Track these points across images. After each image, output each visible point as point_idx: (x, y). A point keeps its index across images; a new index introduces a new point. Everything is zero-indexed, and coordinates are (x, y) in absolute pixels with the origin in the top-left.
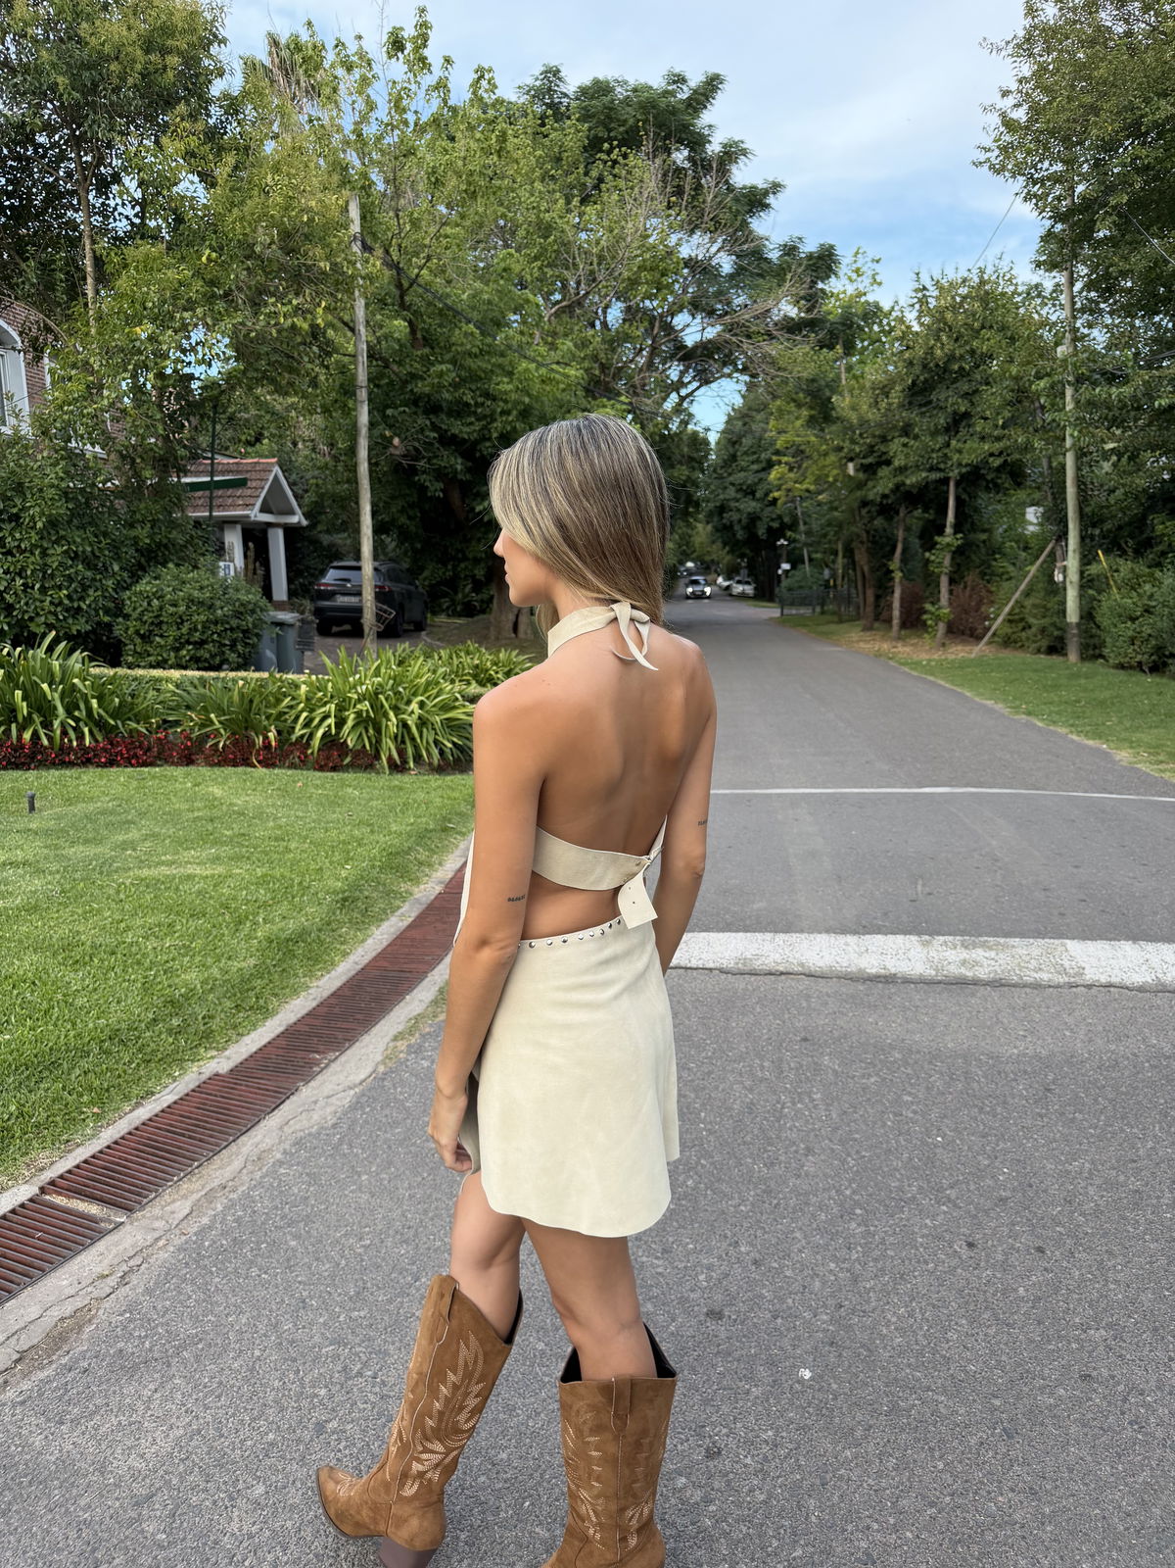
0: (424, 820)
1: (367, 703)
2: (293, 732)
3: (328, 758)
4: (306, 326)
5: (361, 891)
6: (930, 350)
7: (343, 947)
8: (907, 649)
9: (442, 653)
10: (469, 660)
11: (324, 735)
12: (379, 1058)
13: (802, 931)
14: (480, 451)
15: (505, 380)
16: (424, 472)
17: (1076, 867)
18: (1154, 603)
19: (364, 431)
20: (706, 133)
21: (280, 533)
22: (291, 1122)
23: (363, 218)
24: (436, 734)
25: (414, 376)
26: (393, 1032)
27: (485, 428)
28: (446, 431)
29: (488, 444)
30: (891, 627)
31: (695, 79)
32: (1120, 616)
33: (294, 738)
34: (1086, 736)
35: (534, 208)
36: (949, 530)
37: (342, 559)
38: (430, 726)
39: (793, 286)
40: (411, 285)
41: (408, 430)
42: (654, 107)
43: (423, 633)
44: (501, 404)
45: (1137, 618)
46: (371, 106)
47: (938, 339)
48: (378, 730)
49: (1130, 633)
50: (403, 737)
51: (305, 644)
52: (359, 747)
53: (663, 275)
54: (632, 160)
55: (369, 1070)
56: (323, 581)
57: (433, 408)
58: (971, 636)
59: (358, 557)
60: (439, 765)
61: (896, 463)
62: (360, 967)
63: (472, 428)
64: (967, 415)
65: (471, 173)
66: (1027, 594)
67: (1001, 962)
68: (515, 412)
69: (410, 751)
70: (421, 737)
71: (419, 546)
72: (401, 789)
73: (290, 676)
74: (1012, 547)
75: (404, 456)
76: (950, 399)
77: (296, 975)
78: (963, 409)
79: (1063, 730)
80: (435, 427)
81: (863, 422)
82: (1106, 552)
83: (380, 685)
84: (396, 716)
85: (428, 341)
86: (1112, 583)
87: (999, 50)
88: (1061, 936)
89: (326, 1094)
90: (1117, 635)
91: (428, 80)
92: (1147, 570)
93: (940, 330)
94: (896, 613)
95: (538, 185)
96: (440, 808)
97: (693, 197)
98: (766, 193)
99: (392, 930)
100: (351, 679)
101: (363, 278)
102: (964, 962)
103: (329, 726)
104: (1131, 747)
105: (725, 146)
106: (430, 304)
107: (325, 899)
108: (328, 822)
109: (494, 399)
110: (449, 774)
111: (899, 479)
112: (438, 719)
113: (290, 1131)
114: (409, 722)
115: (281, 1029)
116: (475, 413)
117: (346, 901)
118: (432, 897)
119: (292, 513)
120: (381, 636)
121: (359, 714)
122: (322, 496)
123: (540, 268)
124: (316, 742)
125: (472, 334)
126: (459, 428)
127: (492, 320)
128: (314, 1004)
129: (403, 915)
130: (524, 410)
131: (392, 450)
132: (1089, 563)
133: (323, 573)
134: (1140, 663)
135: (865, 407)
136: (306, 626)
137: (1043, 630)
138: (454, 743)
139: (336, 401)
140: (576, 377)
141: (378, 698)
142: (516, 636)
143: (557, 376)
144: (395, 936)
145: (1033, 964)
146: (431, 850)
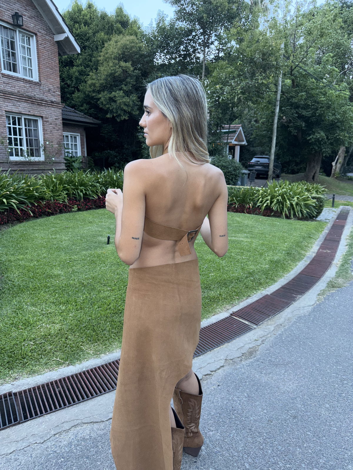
0: (303, 234)
1: (280, 197)
2: (257, 204)
5: (292, 251)
7: (291, 267)
11: (266, 206)
12: (316, 300)
14: (311, 120)
15: (323, 97)
16: (291, 127)
19: (277, 115)
21: (239, 147)
24: (301, 208)
25: (292, 97)
26: (317, 293)
27: (313, 113)
28: (300, 114)
29: (314, 118)
33: (257, 206)
37: (257, 155)
38: (300, 206)
40: (295, 68)
41: (288, 114)
44: (321, 104)
48: (283, 205)
50: (290, 208)
52: (276, 210)
55: (314, 302)
57: (296, 106)
60: (301, 218)
62: (298, 273)
63: (310, 113)
65: (323, 29)
68: (325, 107)
69: (292, 213)
70: (296, 208)
71: (285, 150)
72: (291, 224)
73: (257, 188)
75: (286, 122)
80: (297, 113)
83: (285, 191)
84: (289, 201)
85: (297, 86)
89: (302, 306)
96: (306, 231)
100: (276, 189)
103: (268, 203)
106: (301, 73)
107: (282, 252)
108: (274, 231)
109: (318, 103)
110: (304, 221)
112: (302, 203)
114: (293, 204)
116: (311, 108)
117: (288, 254)
118: (313, 257)
119: (243, 141)
121: (278, 200)
124: (263, 208)
125: (313, 82)
126: (304, 113)
127: (320, 77)
129: (306, 260)
131: (282, 120)
138: (306, 211)
139: (265, 106)
140: (347, 95)
141: (283, 196)
142: (314, 180)
143: (342, 95)
144: (305, 266)
146: (307, 243)
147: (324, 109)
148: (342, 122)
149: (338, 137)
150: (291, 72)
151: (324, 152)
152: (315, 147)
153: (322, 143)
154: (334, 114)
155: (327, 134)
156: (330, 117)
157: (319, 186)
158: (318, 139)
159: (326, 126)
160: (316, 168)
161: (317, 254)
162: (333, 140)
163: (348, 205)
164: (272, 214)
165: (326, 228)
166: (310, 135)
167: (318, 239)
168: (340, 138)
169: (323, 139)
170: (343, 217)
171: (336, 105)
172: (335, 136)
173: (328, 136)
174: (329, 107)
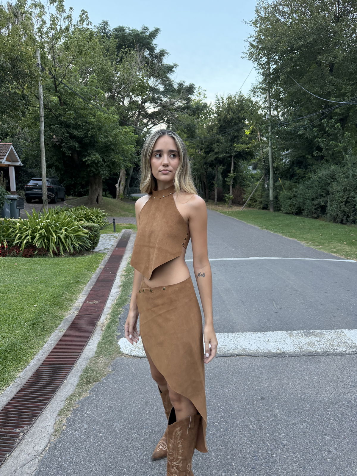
0: (68, 278)
1: (44, 230)
2: (14, 242)
3: (28, 252)
4: (20, 93)
5: (41, 318)
6: (226, 116)
7: (33, 351)
8: (220, 208)
9: (72, 209)
10: (82, 212)
11: (27, 242)
12: (52, 431)
13: (238, 331)
14: (84, 141)
15: (93, 118)
16: (64, 147)
17: (326, 293)
18: (297, 194)
19: (43, 132)
20: (155, 47)
21: (13, 168)
23: (42, 58)
24: (72, 241)
25: (60, 115)
26: (58, 409)
27: (85, 133)
28: (72, 134)
29: (87, 139)
30: (214, 201)
31: (151, 29)
32: (286, 198)
33: (14, 244)
34: (289, 236)
35: (100, 64)
36: (232, 172)
37: (35, 177)
38: (69, 238)
39: (183, 95)
40: (59, 84)
41: (58, 133)
42: (139, 36)
43: (64, 202)
44: (91, 125)
45: (291, 199)
46: (44, 22)
47: (228, 113)
48: (48, 240)
49: (290, 203)
50: (58, 242)
51: (21, 207)
52: (41, 247)
53: (143, 88)
54: (132, 52)
55: (46, 441)
56: (28, 184)
57: (68, 126)
58: (238, 204)
59: (41, 176)
60: (73, 253)
61: (216, 151)
62: (41, 362)
63: (82, 133)
64: (237, 136)
65: (80, 46)
66: (256, 191)
67: (323, 342)
68: (96, 129)
69: (61, 248)
70: (66, 242)
71: (63, 172)
72: (58, 264)
73: (13, 220)
74: (249, 177)
75: (57, 142)
76: (231, 131)
77: (9, 371)
78: (236, 134)
79: (281, 235)
80: (68, 132)
81: (205, 138)
82: (280, 178)
83: (49, 222)
84: (56, 234)
85: (65, 104)
86: (283, 188)
87: (248, 24)
88: (339, 328)
89: (21, 463)
90: (285, 205)
91: (65, 15)
92: (294, 184)
93: (229, 110)
94: (216, 197)
95: (102, 57)
96: (75, 272)
97: (152, 66)
98: (173, 67)
100: (37, 221)
101: (42, 77)
102: (309, 344)
103: (29, 239)
104: (306, 240)
105: (161, 51)
106: (66, 91)
107: (24, 325)
108: (27, 282)
109: (89, 124)
110: (77, 257)
111: (217, 156)
112: (72, 235)
114: (61, 237)
116: (82, 128)
117: (34, 325)
118: (74, 318)
119: (18, 162)
120: (49, 203)
121: (41, 234)
122: (28, 155)
123: (103, 84)
124: (23, 246)
125: (81, 102)
126: (76, 133)
127: (87, 98)
128: (18, 389)
129: (61, 329)
130: (99, 128)
131: (53, 139)
132: (276, 182)
133: (28, 182)
134: (293, 212)
135: (206, 133)
136: (21, 200)
137: (261, 202)
138: (79, 244)
139: (33, 123)
140: (116, 118)
141: (48, 228)
142: (98, 203)
143: (111, 117)
144: (57, 342)
145: (335, 343)
146: (72, 293)
147: (95, 130)
148: (115, 145)
149: (113, 160)
150: (56, 88)
151: (102, 174)
152: (92, 169)
153: (99, 165)
154: (106, 137)
155: (102, 156)
156: (102, 139)
157: (99, 211)
158: (94, 161)
159: (101, 149)
160: (98, 191)
161: (80, 312)
162: (109, 162)
163: (129, 229)
164: (36, 252)
165: (102, 263)
166: (85, 157)
167: (89, 282)
168: (115, 161)
169: (99, 162)
170: (122, 244)
171: (107, 128)
172: (110, 158)
173: (104, 158)
174: (100, 129)
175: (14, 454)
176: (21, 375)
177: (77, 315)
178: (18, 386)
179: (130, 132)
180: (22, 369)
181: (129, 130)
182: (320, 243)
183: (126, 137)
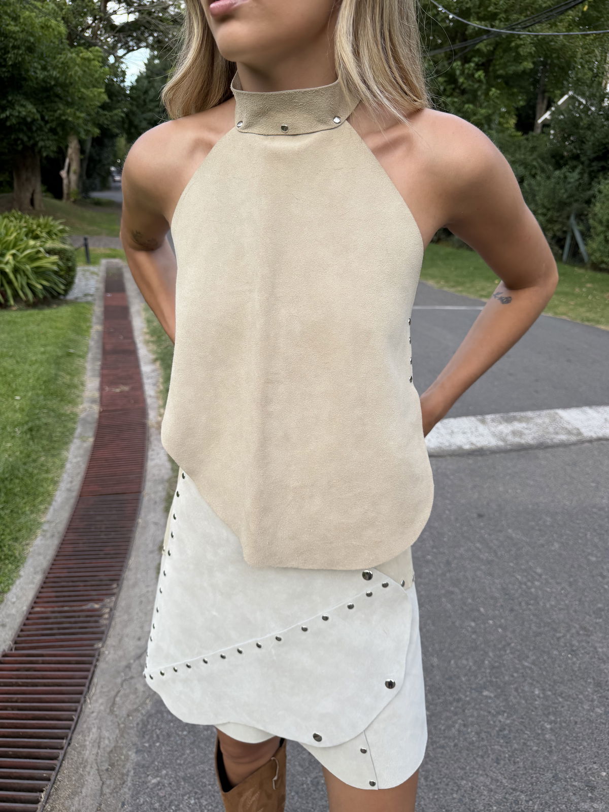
5: (39, 419)
7: (50, 476)
22: (118, 699)
24: (28, 278)
38: (22, 273)
60: (34, 302)
62: (75, 494)
67: (533, 430)
69: (9, 292)
70: (17, 281)
72: (15, 323)
77: (24, 513)
88: (550, 407)
89: (133, 654)
96: (56, 337)
99: (81, 452)
109: (5, 36)
110: (43, 308)
112: (28, 267)
113: (124, 712)
114: (7, 270)
115: (38, 578)
117: (32, 431)
118: (97, 416)
129: (82, 436)
138: (42, 285)
140: (63, 29)
142: (34, 208)
144: (87, 458)
145: (551, 430)
146: (69, 374)
147: (21, 52)
148: (64, 86)
149: (63, 118)
151: (42, 147)
152: (21, 136)
153: (34, 128)
154: (44, 68)
155: (40, 109)
156: (38, 72)
157: (51, 221)
158: (24, 119)
159: (35, 93)
160: (33, 182)
161: (102, 406)
162: (55, 123)
163: (114, 257)
165: (94, 320)
167: (90, 356)
168: (67, 120)
169: (34, 120)
170: (115, 285)
171: (44, 48)
172: (57, 115)
173: (44, 113)
174: (31, 49)
175: (111, 641)
176: (49, 516)
177: (100, 412)
178: (53, 536)
179: (94, 60)
180: (46, 508)
181: (92, 57)
182: (458, 284)
183: (86, 69)
